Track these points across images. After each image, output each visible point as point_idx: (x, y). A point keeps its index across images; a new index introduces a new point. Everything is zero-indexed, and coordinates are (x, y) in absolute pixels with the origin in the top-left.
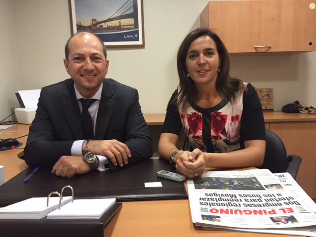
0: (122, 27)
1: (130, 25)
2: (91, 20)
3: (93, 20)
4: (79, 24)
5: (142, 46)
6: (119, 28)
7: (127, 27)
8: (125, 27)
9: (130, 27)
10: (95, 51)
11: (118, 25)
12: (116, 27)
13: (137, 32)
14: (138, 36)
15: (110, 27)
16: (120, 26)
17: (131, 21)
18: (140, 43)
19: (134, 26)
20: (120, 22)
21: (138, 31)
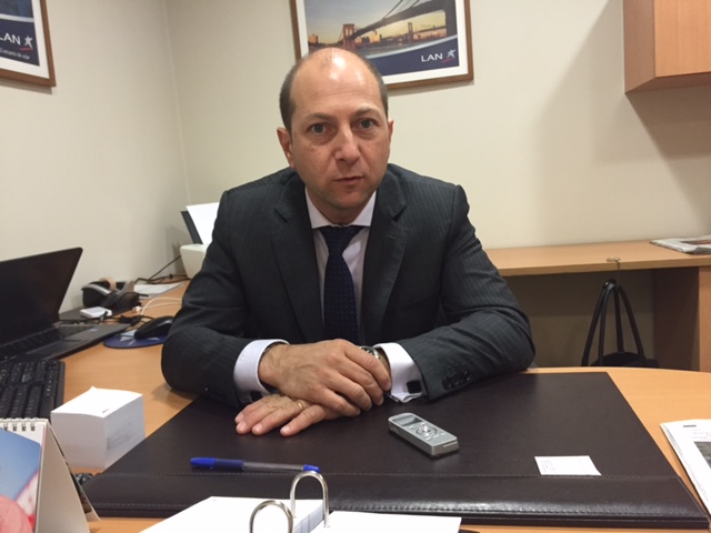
0: (416, 37)
1: (435, 29)
2: (342, 27)
3: (346, 26)
4: (313, 41)
5: (467, 79)
6: (408, 39)
7: (428, 34)
8: (423, 35)
9: (435, 33)
10: (364, 104)
11: (406, 31)
12: (401, 37)
13: (454, 44)
14: (456, 54)
15: (386, 39)
16: (411, 33)
17: (437, 18)
18: (462, 70)
19: (444, 31)
20: (410, 24)
21: (456, 40)
